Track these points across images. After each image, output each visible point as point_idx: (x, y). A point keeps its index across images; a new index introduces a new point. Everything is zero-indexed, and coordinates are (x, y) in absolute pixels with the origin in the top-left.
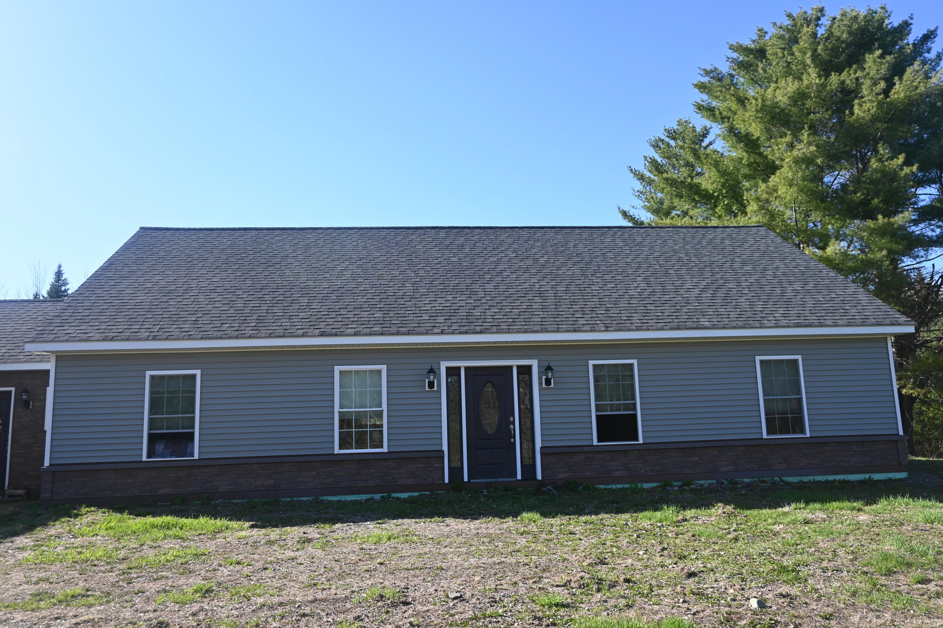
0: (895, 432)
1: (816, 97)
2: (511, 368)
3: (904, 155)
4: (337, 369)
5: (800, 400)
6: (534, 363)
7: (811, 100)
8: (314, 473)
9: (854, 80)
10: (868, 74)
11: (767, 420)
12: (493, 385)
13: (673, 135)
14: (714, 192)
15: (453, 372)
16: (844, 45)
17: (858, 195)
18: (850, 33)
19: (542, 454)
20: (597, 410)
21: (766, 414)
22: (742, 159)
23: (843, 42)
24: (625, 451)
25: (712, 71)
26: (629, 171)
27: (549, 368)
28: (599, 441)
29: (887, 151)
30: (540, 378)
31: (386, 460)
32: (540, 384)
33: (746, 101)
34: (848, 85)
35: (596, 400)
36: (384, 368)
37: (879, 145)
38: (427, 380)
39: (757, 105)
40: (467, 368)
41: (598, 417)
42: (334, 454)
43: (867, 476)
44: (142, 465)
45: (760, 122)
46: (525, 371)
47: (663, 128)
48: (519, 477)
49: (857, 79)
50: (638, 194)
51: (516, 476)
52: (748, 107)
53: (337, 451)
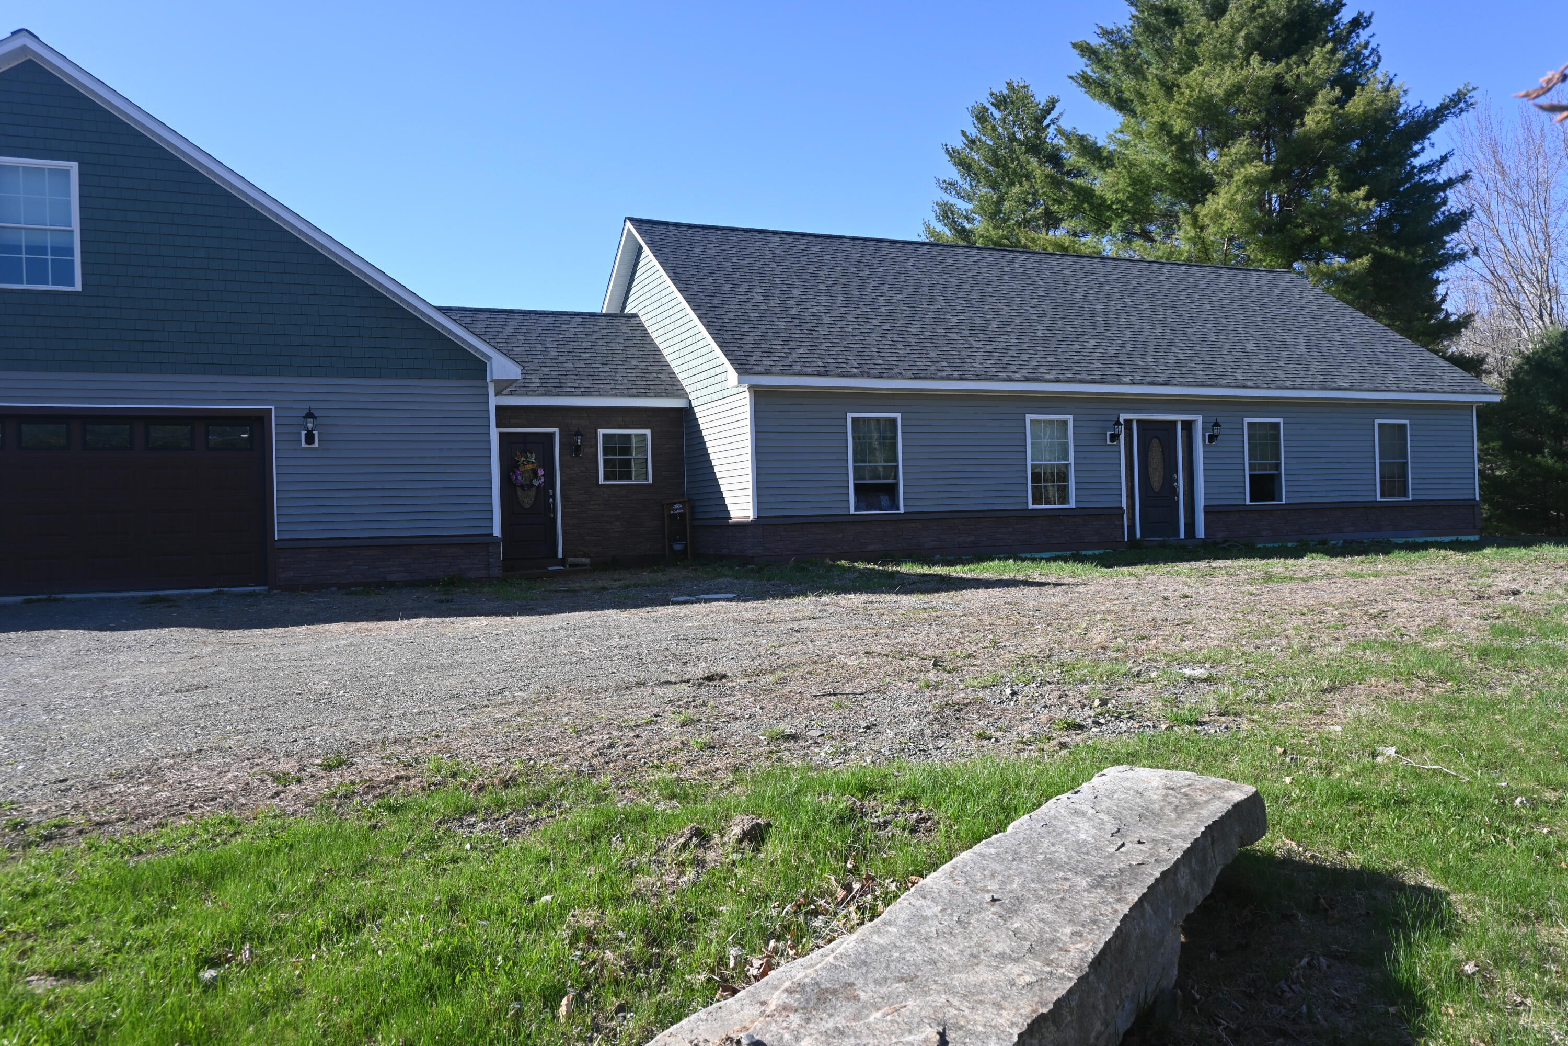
0: (1472, 497)
1: (1251, 93)
2: (1174, 423)
3: (1367, 187)
4: (1029, 417)
5: (1405, 465)
6: (1198, 419)
7: (1245, 95)
8: (1011, 529)
9: (1294, 77)
10: (1313, 71)
11: (1381, 482)
12: (1159, 440)
13: (1000, 102)
14: (1112, 203)
15: (1128, 423)
16: (1278, 25)
17: (1306, 229)
18: (1288, 9)
19: (1206, 513)
20: (1250, 470)
21: (1381, 477)
22: (1164, 165)
23: (1279, 20)
24: (1270, 511)
25: (1112, 33)
26: (943, 151)
27: (1216, 424)
28: (1251, 501)
29: (1336, 178)
30: (1204, 435)
31: (1075, 516)
32: (1204, 440)
33: (1175, 89)
34: (1287, 81)
35: (1250, 459)
36: (1069, 418)
37: (1329, 169)
38: (1108, 433)
39: (1191, 96)
40: (1139, 422)
41: (1251, 476)
42: (1027, 510)
43: (1454, 538)
44: (852, 519)
45: (1185, 118)
46: (1188, 426)
47: (989, 91)
48: (1182, 536)
49: (1298, 76)
50: (944, 185)
51: (1178, 534)
52: (1177, 96)
53: (1031, 506)
